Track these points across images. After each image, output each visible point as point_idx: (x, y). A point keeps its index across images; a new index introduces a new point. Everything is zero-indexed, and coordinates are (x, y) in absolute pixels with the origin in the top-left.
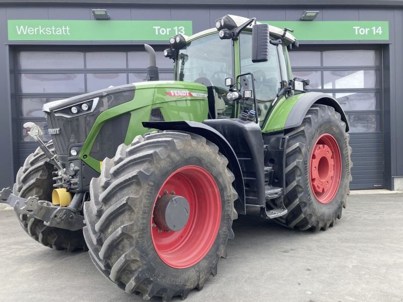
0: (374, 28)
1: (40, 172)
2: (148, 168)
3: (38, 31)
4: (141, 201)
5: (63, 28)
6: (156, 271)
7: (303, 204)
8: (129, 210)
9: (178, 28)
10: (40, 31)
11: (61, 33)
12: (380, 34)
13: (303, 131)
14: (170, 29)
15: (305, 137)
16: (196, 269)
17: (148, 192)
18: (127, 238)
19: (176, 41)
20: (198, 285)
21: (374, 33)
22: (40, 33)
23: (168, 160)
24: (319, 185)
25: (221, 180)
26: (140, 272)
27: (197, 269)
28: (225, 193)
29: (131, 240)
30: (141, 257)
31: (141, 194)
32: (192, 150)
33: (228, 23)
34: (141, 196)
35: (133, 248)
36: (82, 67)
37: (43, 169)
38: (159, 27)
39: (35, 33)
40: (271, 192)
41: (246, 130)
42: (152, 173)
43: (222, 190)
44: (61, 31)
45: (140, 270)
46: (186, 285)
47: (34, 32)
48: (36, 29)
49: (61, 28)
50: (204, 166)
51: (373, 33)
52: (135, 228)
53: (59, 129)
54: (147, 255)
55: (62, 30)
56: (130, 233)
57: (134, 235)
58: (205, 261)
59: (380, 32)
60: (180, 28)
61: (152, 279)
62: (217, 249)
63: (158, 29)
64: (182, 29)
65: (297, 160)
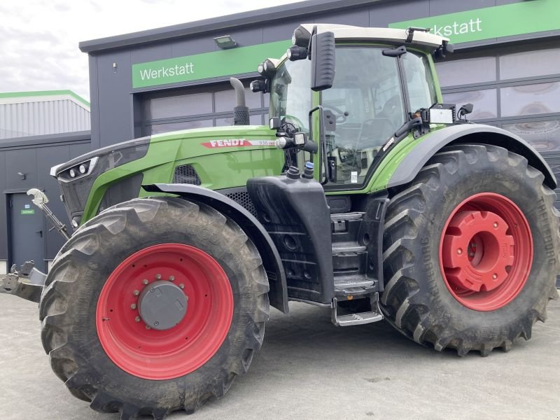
2: (90, 246)
4: (76, 288)
5: (187, 66)
6: (104, 378)
7: (421, 309)
8: (59, 297)
10: (164, 73)
11: (184, 73)
13: (418, 190)
15: (424, 200)
16: (179, 383)
17: (88, 276)
18: (57, 332)
19: (263, 69)
20: (183, 405)
22: (164, 76)
23: (125, 236)
24: (471, 279)
25: (231, 265)
26: (76, 375)
27: (182, 384)
28: (240, 284)
29: (62, 334)
30: (76, 356)
31: (76, 278)
32: (170, 223)
33: (302, 36)
34: (77, 281)
35: (63, 344)
36: (210, 111)
39: (158, 76)
40: (351, 285)
41: (289, 193)
42: (96, 253)
43: (235, 278)
44: (184, 70)
45: (76, 373)
46: (158, 403)
48: (159, 71)
49: (185, 66)
50: (196, 244)
52: (67, 320)
53: (62, 195)
54: (87, 355)
56: (59, 326)
57: (65, 329)
58: (198, 375)
61: (95, 387)
62: (224, 360)
65: (405, 237)
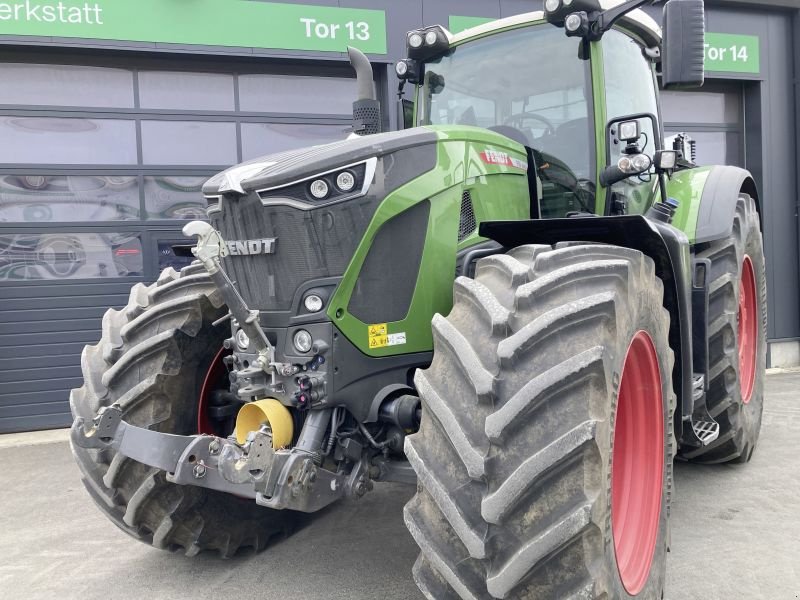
0: (734, 48)
1: (163, 359)
3: (22, 11)
5: (87, 9)
9: (355, 25)
10: (28, 14)
11: (79, 20)
12: (745, 60)
14: (338, 27)
19: (424, 41)
21: (735, 59)
22: (28, 18)
36: (130, 104)
37: (168, 350)
38: (314, 21)
39: (14, 17)
44: (79, 14)
47: (13, 13)
48: (17, 8)
49: (81, 7)
51: (732, 58)
53: (273, 240)
55: (83, 13)
59: (745, 57)
60: (359, 25)
63: (311, 23)
64: (363, 27)
65: (727, 312)
